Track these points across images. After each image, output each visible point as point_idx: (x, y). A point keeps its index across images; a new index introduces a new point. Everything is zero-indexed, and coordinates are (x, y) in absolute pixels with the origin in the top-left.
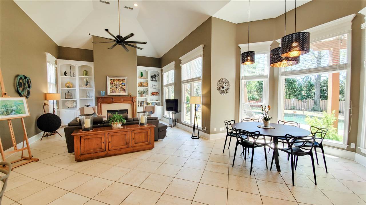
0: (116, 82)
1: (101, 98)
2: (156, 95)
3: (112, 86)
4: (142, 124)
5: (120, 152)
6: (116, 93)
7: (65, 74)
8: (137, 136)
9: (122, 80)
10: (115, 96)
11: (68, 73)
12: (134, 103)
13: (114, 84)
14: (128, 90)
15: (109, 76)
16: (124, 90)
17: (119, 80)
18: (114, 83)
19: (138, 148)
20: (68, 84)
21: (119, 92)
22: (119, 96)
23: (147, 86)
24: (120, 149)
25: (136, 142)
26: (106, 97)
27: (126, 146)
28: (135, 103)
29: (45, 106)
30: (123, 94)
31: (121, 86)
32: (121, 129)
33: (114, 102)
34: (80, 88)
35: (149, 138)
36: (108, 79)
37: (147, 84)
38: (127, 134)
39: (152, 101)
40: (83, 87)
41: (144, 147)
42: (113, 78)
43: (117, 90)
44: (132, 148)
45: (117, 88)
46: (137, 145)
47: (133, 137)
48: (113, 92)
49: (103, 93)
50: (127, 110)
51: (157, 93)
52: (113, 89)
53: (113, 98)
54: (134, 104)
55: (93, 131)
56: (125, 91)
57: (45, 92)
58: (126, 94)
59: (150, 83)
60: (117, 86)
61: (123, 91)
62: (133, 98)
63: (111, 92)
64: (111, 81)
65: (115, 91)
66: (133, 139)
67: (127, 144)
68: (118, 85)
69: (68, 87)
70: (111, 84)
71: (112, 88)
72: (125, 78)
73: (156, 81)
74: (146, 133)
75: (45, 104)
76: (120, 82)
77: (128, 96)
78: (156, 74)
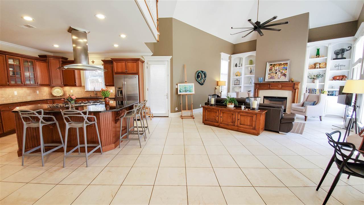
0: (276, 68)
1: (259, 84)
2: (341, 80)
3: (271, 71)
4: (254, 109)
5: (227, 127)
6: (275, 79)
7: (236, 65)
8: (242, 118)
9: (284, 63)
10: (274, 82)
11: (238, 65)
12: (295, 90)
13: (273, 70)
14: (290, 74)
15: (269, 62)
16: (285, 75)
17: (280, 64)
18: (273, 68)
19: (242, 129)
20: (237, 74)
21: (278, 78)
22: (279, 82)
23: (324, 68)
24: (228, 125)
25: (241, 123)
26: (263, 84)
27: (232, 124)
28: (297, 91)
29: (216, 90)
30: (283, 79)
31: (281, 71)
32: (234, 109)
33: (272, 88)
34: (245, 76)
35: (254, 123)
36: (268, 64)
37: (326, 64)
38: (234, 114)
39: (332, 88)
40: (247, 75)
41: (248, 130)
42: (273, 64)
43: (276, 75)
44: (237, 128)
45: (276, 73)
46: (241, 126)
47: (239, 118)
48: (271, 78)
49: (261, 80)
50: (286, 98)
51: (343, 76)
52: (272, 75)
53: (270, 84)
54: (295, 92)
55: (216, 107)
56: (286, 77)
57: (217, 80)
58: (286, 79)
59: (331, 63)
60: (276, 72)
61: (283, 77)
62: (295, 84)
63: (269, 78)
64: (271, 66)
65: (274, 76)
66: (239, 119)
67: (233, 122)
68: (278, 70)
69: (237, 76)
70: (270, 70)
71: (270, 74)
72: (288, 62)
73: (345, 58)
74: (251, 117)
75: (216, 89)
76: (281, 67)
77: (289, 81)
78: (346, 47)
